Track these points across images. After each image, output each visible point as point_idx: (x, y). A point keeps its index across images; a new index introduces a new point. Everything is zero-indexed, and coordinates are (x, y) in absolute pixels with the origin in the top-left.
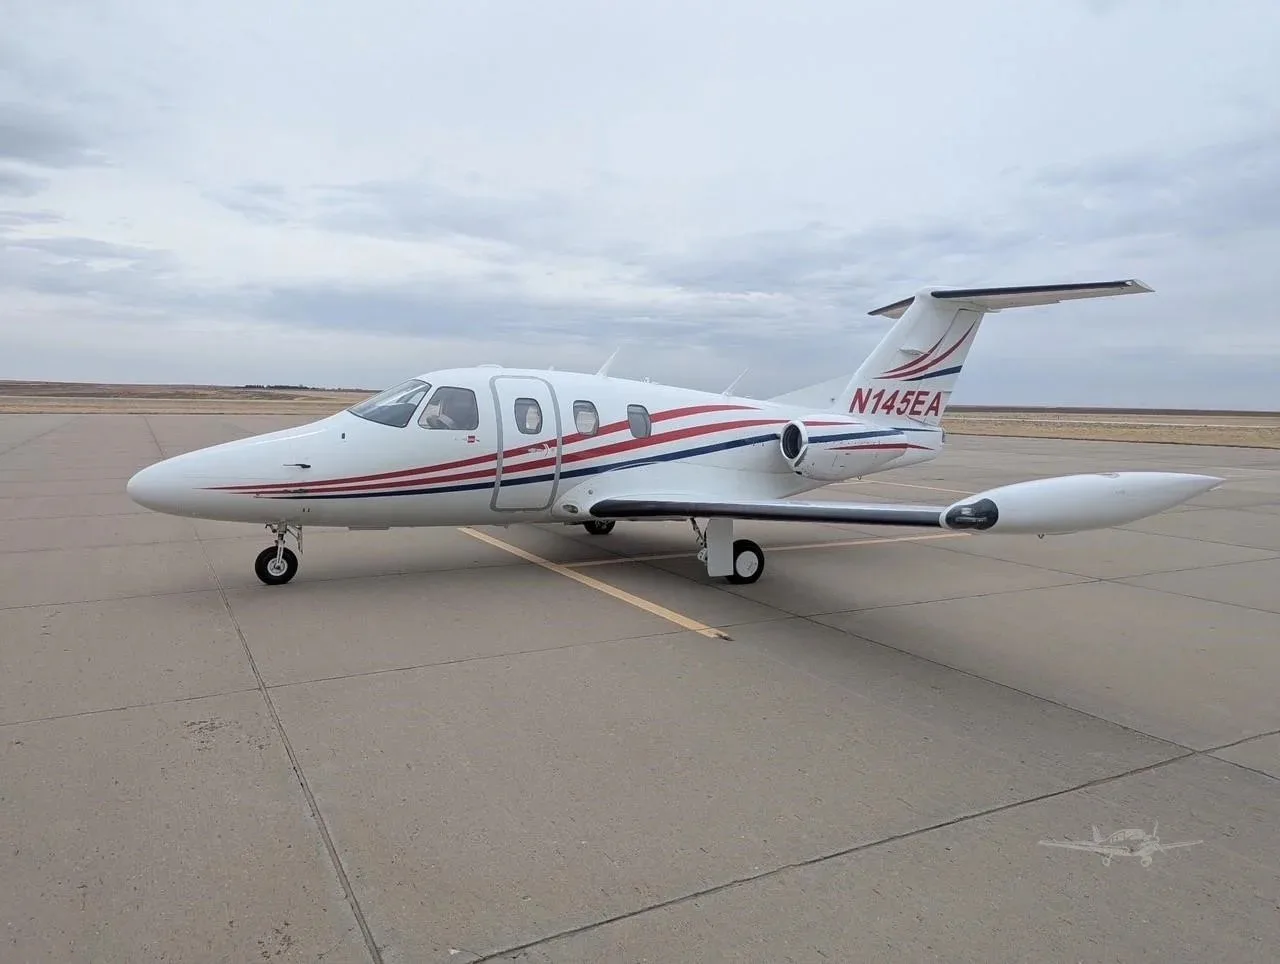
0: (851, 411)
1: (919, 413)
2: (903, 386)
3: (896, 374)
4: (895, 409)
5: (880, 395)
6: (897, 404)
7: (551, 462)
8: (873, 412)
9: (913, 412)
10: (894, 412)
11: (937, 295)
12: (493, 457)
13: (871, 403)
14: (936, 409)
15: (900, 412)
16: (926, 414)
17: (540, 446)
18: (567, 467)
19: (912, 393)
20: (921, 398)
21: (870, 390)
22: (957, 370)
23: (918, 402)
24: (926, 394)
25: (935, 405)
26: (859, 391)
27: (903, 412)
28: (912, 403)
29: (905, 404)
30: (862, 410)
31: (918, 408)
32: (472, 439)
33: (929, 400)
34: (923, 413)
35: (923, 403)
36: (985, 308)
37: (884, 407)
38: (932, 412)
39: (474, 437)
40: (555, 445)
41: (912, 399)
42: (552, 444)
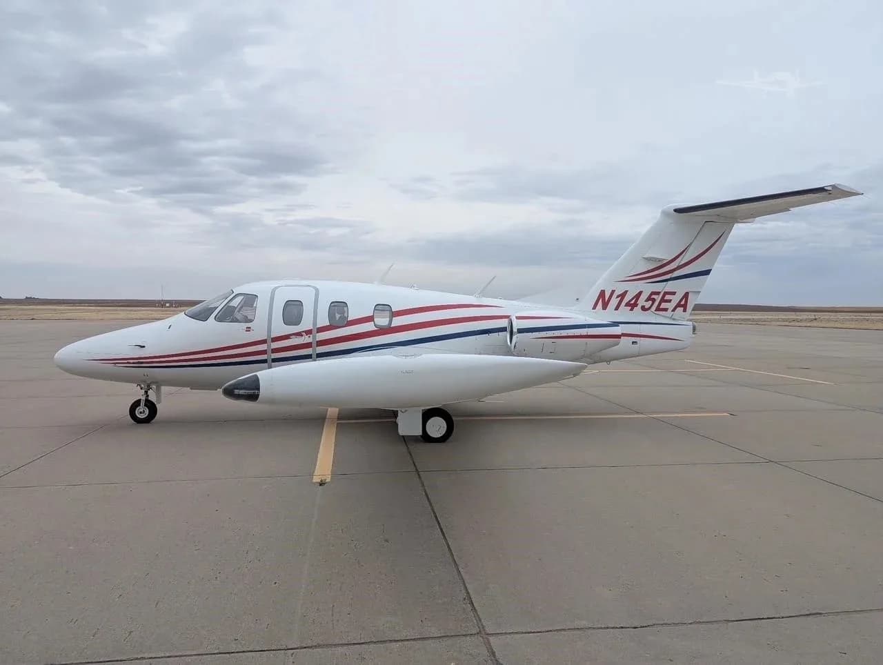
0: (594, 308)
1: (666, 310)
2: (647, 288)
3: (639, 277)
4: (639, 306)
5: (623, 296)
6: (641, 302)
7: (308, 345)
8: (617, 309)
9: (658, 309)
10: (638, 309)
11: (678, 211)
12: (264, 342)
13: (614, 302)
14: (685, 307)
15: (643, 308)
16: (673, 310)
17: (299, 334)
18: (321, 349)
19: (658, 293)
20: (667, 297)
21: (613, 292)
22: (707, 272)
23: (663, 300)
24: (674, 293)
25: (683, 303)
26: (602, 293)
27: (650, 308)
28: (658, 302)
29: (650, 302)
30: (605, 306)
31: (663, 305)
32: (248, 329)
33: (675, 299)
34: (670, 310)
35: (670, 301)
36: (735, 220)
37: (627, 304)
38: (680, 309)
39: (250, 328)
40: (311, 333)
41: (658, 298)
42: (309, 332)
